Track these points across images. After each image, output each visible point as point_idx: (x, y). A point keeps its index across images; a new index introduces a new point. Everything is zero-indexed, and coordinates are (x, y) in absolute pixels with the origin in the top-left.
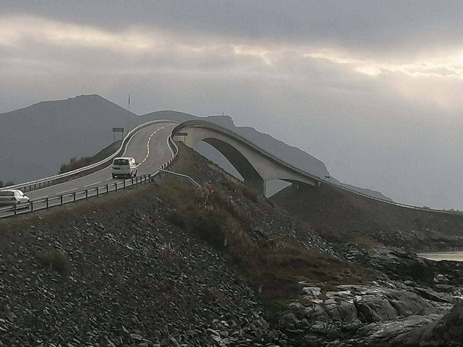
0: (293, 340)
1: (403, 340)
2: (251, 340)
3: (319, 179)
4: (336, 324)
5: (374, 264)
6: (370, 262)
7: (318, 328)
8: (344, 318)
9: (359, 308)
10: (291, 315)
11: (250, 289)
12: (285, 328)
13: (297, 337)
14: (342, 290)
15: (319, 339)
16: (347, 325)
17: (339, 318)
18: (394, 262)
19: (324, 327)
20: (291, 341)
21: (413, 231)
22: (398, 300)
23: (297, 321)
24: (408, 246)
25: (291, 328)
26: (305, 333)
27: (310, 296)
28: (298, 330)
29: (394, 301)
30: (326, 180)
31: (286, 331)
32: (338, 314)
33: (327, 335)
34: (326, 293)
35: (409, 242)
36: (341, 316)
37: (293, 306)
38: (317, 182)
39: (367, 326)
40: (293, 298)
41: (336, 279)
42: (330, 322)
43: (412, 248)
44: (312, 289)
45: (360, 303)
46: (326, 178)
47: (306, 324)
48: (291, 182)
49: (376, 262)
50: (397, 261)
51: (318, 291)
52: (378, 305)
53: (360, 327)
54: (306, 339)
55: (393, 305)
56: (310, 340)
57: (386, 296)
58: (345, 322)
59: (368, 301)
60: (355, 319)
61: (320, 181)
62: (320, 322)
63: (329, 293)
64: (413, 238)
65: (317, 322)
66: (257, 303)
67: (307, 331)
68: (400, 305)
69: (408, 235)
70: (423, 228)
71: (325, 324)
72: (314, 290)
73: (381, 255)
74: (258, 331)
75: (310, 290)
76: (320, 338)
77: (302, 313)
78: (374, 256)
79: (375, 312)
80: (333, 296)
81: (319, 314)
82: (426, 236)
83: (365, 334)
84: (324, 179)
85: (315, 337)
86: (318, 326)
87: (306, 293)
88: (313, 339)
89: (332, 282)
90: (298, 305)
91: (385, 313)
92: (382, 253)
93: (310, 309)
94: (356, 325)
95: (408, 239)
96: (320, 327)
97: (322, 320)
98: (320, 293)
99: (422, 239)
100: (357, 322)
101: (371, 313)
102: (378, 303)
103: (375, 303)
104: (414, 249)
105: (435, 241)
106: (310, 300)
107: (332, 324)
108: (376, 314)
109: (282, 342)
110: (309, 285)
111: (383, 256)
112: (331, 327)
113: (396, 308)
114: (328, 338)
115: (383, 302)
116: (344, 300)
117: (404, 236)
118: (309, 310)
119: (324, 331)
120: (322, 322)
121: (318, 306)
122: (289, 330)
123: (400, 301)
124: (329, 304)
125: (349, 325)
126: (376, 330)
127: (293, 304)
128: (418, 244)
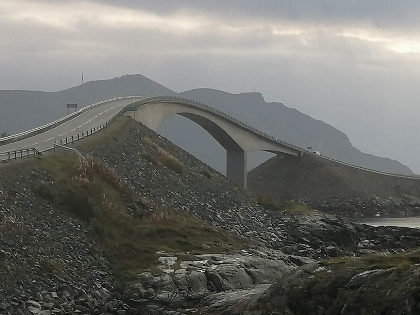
0: (135, 310)
1: (231, 310)
2: (80, 311)
3: (301, 150)
4: (182, 293)
5: (301, 231)
6: (297, 229)
7: (162, 298)
8: (191, 287)
9: (209, 276)
10: (138, 285)
11: (104, 259)
12: (129, 298)
13: (139, 307)
14: (201, 259)
15: (162, 309)
16: (193, 294)
17: (186, 287)
18: (321, 229)
19: (168, 297)
20: (133, 311)
21: (390, 197)
22: (255, 268)
23: (143, 291)
24: (384, 211)
25: (135, 298)
26: (148, 303)
27: (164, 266)
28: (142, 300)
29: (252, 270)
30: (308, 151)
31: (130, 300)
32: (185, 283)
33: (170, 304)
34: (181, 263)
35: (385, 207)
36: (188, 285)
37: (143, 275)
38: (299, 153)
39: (212, 296)
40: (145, 268)
41: (201, 248)
42: (176, 291)
43: (387, 213)
44: (168, 259)
45: (211, 273)
46: (309, 149)
47: (151, 294)
48: (276, 153)
49: (304, 229)
50: (324, 228)
51: (174, 261)
52: (231, 274)
53: (205, 296)
54: (148, 308)
55: (249, 273)
56: (151, 310)
57: (243, 265)
58: (192, 291)
59: (221, 271)
60: (202, 288)
61: (303, 152)
62: (165, 292)
63: (184, 263)
64: (390, 204)
65: (162, 291)
66: (106, 273)
67: (152, 301)
68: (257, 274)
69: (385, 201)
70: (402, 195)
71: (170, 293)
72: (170, 259)
73: (311, 221)
74: (93, 303)
75: (165, 260)
76: (162, 307)
77: (149, 283)
78: (304, 223)
79: (226, 281)
80: (187, 266)
81: (166, 283)
82: (403, 201)
83: (208, 303)
84: (306, 150)
85: (157, 306)
86: (163, 295)
87: (160, 263)
88: (155, 309)
89: (194, 251)
90: (147, 275)
91: (238, 282)
92: (313, 220)
93: (159, 278)
94: (202, 294)
95: (383, 205)
96: (165, 296)
97: (168, 289)
98: (175, 263)
99: (398, 204)
100: (203, 291)
101: (221, 282)
102: (230, 272)
103: (227, 272)
104: (389, 214)
105: (411, 206)
106: (161, 270)
107: (177, 293)
108: (227, 283)
109: (120, 311)
110: (166, 254)
111: (313, 223)
112: (176, 296)
113: (251, 277)
114: (170, 307)
115: (237, 271)
116: (195, 270)
117: (381, 202)
118: (157, 279)
119: (168, 301)
120: (168, 292)
121: (168, 276)
122: (132, 300)
123: (257, 270)
124: (179, 274)
125: (195, 294)
126: (219, 299)
127: (143, 274)
128: (394, 209)
